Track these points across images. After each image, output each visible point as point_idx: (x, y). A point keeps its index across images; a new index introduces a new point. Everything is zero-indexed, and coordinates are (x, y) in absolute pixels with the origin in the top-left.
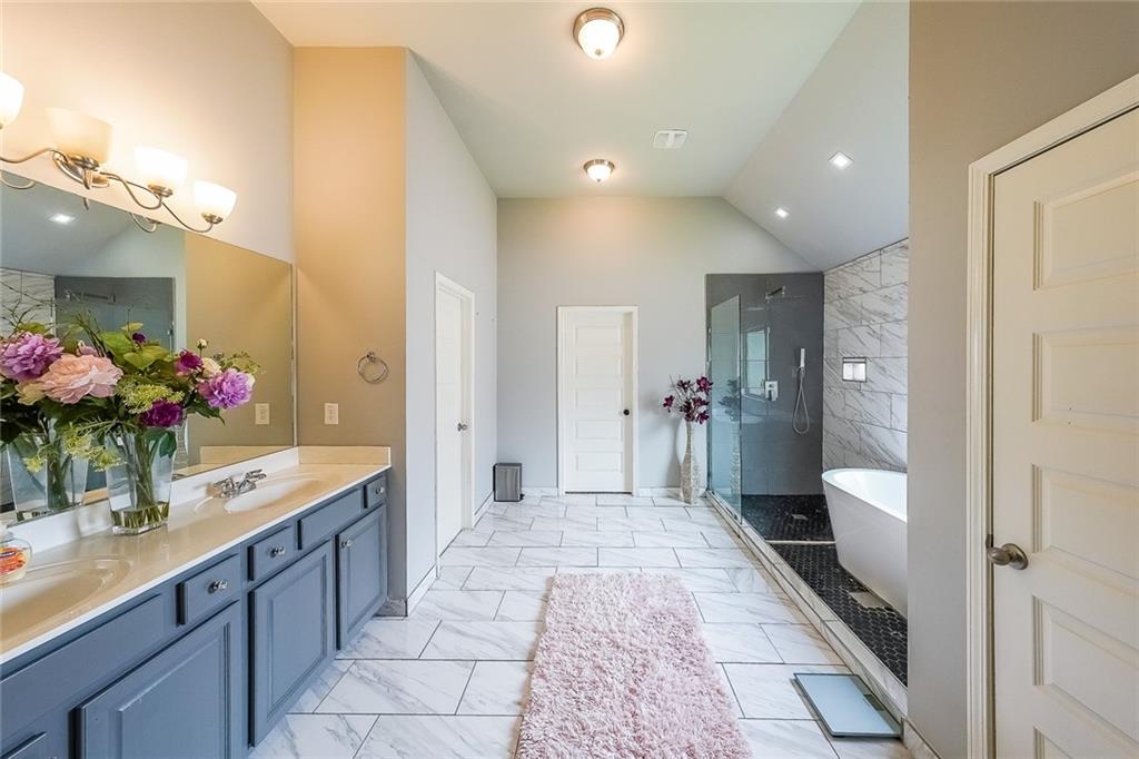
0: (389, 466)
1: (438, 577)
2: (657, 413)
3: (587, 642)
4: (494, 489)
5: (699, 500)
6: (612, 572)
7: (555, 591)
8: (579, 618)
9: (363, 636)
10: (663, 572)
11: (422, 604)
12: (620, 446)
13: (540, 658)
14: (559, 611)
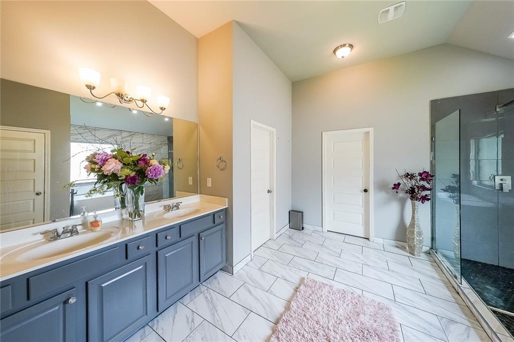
0: (227, 207)
1: (251, 260)
2: (387, 193)
3: (310, 328)
4: (289, 222)
5: (422, 255)
6: (342, 287)
7: (302, 287)
8: (311, 309)
9: (215, 278)
10: (378, 299)
11: (240, 271)
12: (361, 210)
13: (281, 326)
14: (300, 300)
